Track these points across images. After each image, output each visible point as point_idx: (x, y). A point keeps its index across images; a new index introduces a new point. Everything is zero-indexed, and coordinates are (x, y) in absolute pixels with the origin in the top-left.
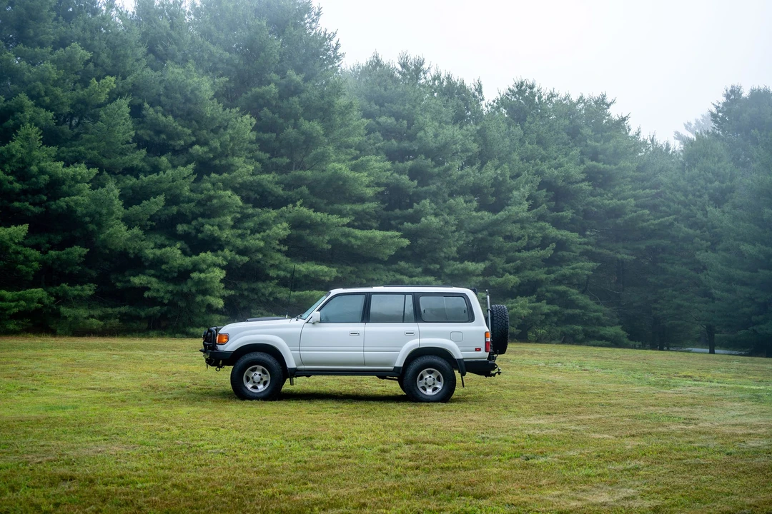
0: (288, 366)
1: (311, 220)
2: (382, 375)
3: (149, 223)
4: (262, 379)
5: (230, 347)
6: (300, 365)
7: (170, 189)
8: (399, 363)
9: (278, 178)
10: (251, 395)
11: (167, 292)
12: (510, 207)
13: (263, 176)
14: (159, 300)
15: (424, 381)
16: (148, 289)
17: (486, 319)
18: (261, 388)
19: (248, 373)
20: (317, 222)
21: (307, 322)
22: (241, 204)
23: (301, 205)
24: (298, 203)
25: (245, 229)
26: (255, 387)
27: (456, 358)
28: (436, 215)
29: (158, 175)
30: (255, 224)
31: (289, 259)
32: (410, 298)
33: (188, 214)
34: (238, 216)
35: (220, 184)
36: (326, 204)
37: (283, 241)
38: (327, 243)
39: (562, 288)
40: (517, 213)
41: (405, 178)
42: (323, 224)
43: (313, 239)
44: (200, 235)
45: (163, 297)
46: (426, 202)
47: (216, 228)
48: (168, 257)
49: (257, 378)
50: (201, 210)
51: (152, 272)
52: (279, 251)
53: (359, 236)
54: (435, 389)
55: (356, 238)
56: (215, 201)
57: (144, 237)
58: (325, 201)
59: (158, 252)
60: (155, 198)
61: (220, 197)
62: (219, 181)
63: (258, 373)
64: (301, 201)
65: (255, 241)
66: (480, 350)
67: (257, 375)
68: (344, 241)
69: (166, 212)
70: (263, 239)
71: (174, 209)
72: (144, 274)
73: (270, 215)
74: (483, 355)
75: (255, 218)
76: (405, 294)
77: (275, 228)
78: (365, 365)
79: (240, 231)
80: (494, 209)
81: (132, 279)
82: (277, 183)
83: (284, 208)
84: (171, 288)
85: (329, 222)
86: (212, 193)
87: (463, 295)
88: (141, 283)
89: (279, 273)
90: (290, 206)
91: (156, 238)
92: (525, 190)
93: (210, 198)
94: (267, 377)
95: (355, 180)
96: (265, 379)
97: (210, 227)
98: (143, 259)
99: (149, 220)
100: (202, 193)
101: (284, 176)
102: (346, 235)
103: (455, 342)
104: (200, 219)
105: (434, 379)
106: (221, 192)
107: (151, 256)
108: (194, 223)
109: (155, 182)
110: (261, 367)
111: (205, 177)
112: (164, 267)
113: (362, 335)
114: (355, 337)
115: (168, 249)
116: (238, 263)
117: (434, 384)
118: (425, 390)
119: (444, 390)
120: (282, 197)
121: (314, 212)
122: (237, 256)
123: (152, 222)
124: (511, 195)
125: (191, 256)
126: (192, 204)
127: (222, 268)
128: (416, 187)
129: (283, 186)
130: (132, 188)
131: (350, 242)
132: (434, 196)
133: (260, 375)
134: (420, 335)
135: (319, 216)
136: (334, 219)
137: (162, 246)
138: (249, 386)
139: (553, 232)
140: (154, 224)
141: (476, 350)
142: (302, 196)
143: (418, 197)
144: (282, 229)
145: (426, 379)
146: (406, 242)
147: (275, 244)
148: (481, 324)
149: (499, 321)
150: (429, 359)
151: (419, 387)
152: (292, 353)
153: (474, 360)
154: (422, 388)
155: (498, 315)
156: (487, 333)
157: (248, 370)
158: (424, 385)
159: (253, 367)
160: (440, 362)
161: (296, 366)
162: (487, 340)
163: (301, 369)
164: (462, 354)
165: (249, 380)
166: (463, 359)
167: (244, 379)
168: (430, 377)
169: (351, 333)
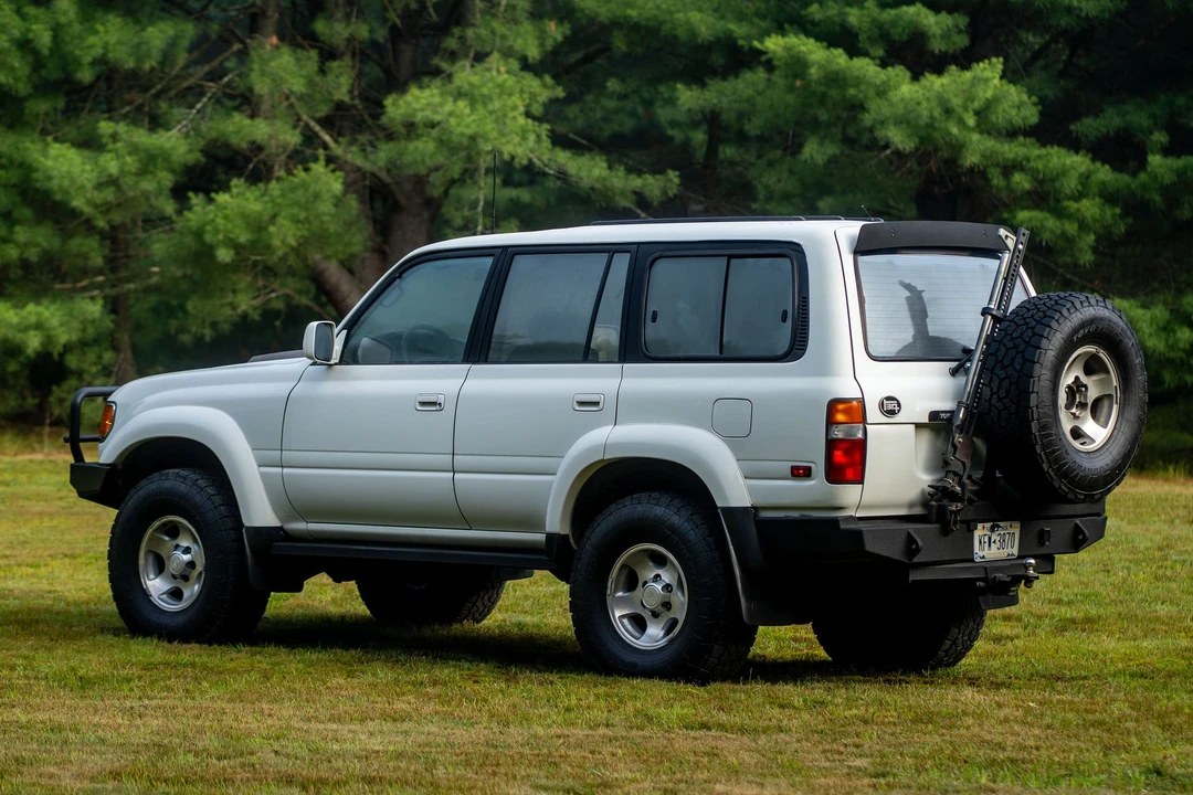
0: (247, 523)
6: (294, 520)
8: (556, 520)
15: (638, 593)
21: (316, 363)
27: (719, 504)
32: (622, 264)
49: (181, 559)
66: (807, 473)
67: (179, 551)
74: (819, 490)
76: (611, 249)
87: (791, 252)
103: (728, 439)
110: (185, 523)
113: (449, 407)
114: (432, 416)
118: (642, 629)
119: (690, 627)
133: (187, 550)
134: (619, 410)
138: (156, 586)
141: (795, 473)
145: (645, 585)
148: (825, 369)
149: (1002, 361)
150: (640, 508)
151: (618, 614)
152: (263, 475)
153: (795, 514)
154: (625, 621)
155: (1007, 335)
156: (841, 407)
157: (150, 531)
158: (639, 611)
159: (164, 520)
160: (675, 519)
161: (281, 521)
162: (838, 433)
163: (298, 530)
164: (751, 490)
165: (160, 567)
166: (756, 509)
167: (142, 561)
168: (657, 578)
169: (421, 403)
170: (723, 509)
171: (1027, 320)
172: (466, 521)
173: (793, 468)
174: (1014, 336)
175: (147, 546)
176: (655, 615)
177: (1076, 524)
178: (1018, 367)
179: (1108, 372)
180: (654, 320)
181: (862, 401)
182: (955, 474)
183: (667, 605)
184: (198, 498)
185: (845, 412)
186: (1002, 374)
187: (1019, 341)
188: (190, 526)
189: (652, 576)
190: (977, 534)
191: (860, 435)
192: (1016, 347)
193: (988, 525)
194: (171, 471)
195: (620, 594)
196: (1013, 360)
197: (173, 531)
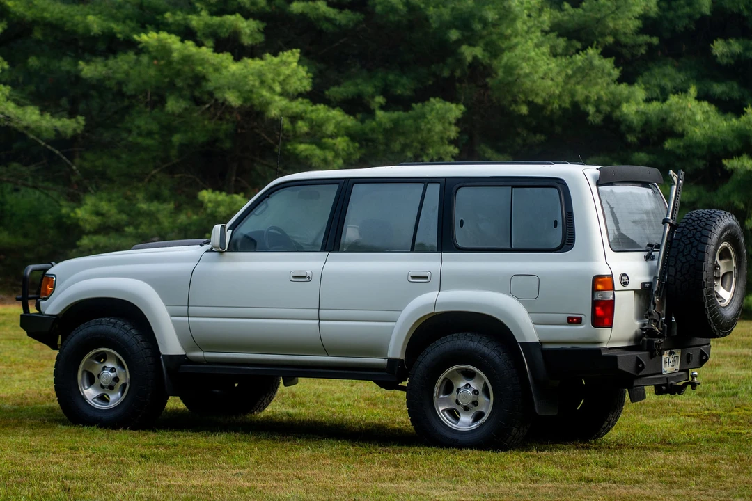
0: (163, 351)
3: (644, 38)
4: (116, 379)
6: (194, 350)
10: (90, 413)
15: (454, 395)
18: (113, 399)
19: (90, 364)
21: (211, 250)
26: (104, 398)
32: (434, 191)
49: (108, 376)
54: (478, 416)
63: (109, 365)
67: (109, 370)
76: (426, 181)
87: (558, 184)
91: (665, 75)
96: (122, 380)
98: (623, 128)
99: (640, 31)
103: (522, 300)
105: (476, 392)
110: (113, 353)
113: (315, 280)
114: (301, 285)
118: (457, 417)
119: (495, 419)
123: (651, 35)
133: (113, 370)
134: (441, 282)
138: (90, 393)
140: (655, 40)
141: (570, 321)
145: (459, 391)
148: (588, 256)
149: (683, 252)
150: (459, 342)
151: (441, 409)
152: (173, 322)
153: (568, 346)
154: (446, 413)
155: (683, 235)
156: (600, 280)
157: (86, 358)
158: (455, 406)
159: (97, 351)
160: (486, 350)
161: (185, 351)
162: (598, 297)
163: (197, 357)
164: (538, 331)
165: (91, 381)
166: (541, 343)
167: (79, 377)
168: (467, 386)
169: (295, 277)
170: (521, 343)
171: (695, 227)
172: (326, 351)
173: (569, 318)
174: (689, 236)
175: (84, 366)
176: (466, 409)
177: (702, 351)
178: (694, 256)
179: (731, 258)
180: (462, 225)
181: (611, 277)
182: (655, 321)
183: (475, 403)
184: (126, 337)
185: (601, 283)
186: (684, 260)
187: (692, 240)
188: (118, 355)
189: (464, 385)
190: (664, 357)
191: (611, 298)
192: (691, 243)
193: (668, 352)
194: (104, 319)
195: (441, 396)
196: (690, 252)
197: (102, 357)
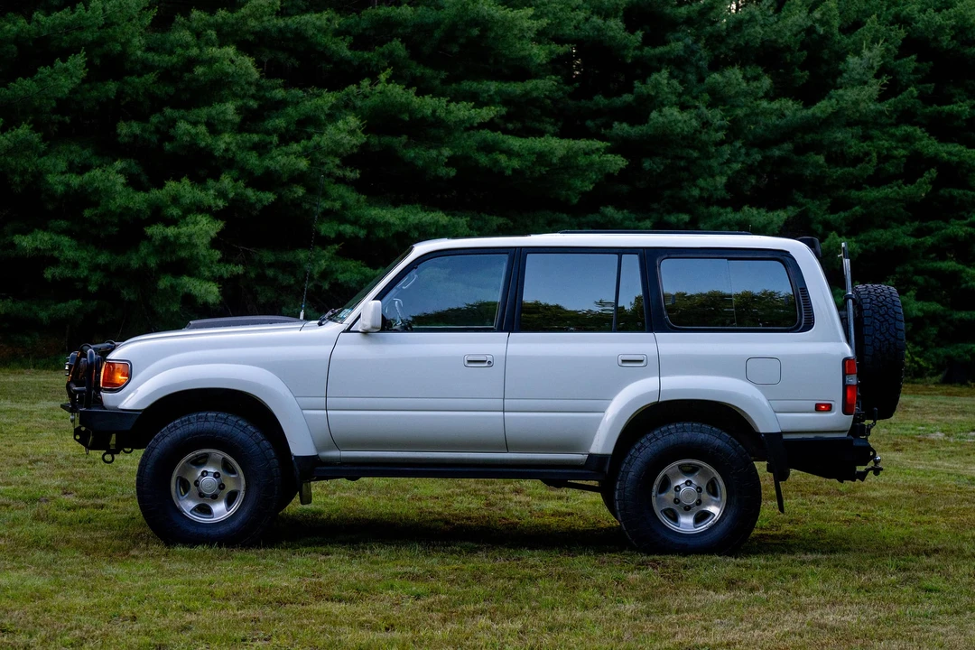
0: (294, 451)
1: (411, 112)
2: (557, 475)
3: (56, 117)
4: (222, 487)
5: (134, 397)
6: (329, 448)
7: (99, 43)
8: (602, 441)
9: (338, 21)
10: (192, 529)
11: (95, 268)
12: (841, 92)
13: (307, 17)
14: (79, 285)
15: (671, 494)
16: (54, 262)
17: (844, 320)
18: (220, 510)
19: (185, 470)
20: (424, 119)
21: (348, 331)
22: (255, 74)
23: (388, 81)
24: (383, 77)
25: (268, 133)
26: (204, 510)
27: (762, 430)
28: (683, 107)
29: (73, 12)
30: (289, 124)
31: (363, 197)
32: (632, 263)
33: (141, 99)
34: (253, 104)
35: (212, 34)
36: (444, 82)
37: (349, 160)
38: (447, 165)
39: (949, 265)
40: (856, 103)
41: (615, 26)
42: (437, 122)
43: (416, 154)
44: (168, 146)
45: (86, 280)
46: (662, 77)
47: (202, 129)
48: (97, 191)
49: (208, 482)
50: (171, 90)
51: (63, 224)
52: (341, 180)
53: (516, 149)
54: (702, 517)
55: (509, 153)
56: (199, 70)
57: (43, 147)
58: (443, 74)
59: (75, 180)
60: (64, 61)
61: (211, 61)
62: (210, 26)
63: (211, 470)
64: (389, 71)
65: (289, 159)
66: (829, 408)
67: (207, 477)
68: (483, 159)
69: (95, 93)
70: (306, 153)
71: (112, 87)
72: (45, 229)
73: (320, 102)
74: (837, 420)
75: (290, 110)
76: (620, 251)
77: (330, 129)
78: (507, 447)
79: (256, 138)
80: (808, 95)
81: (17, 239)
82: (338, 33)
83: (353, 88)
84: (103, 258)
85: (452, 118)
86: (194, 51)
87: (783, 257)
88: (37, 249)
89: (342, 228)
90: (366, 83)
91: (71, 152)
92: (873, 55)
93: (191, 63)
94: (237, 480)
95: (508, 26)
96: (230, 487)
97: (189, 127)
99: (54, 111)
100: (171, 53)
101: (353, 19)
102: (488, 148)
103: (759, 385)
104: (168, 111)
105: (699, 489)
106: (214, 51)
107: (60, 188)
108: (155, 119)
109: (68, 28)
110: (219, 455)
111: (179, 19)
112: (87, 213)
113: (498, 367)
114: (480, 371)
115: (97, 172)
116: (252, 206)
117: (699, 502)
118: (675, 519)
119: (727, 520)
120: (348, 62)
121: (417, 94)
122: (250, 192)
123: (63, 115)
124: (841, 66)
125: (147, 190)
126: (150, 77)
127: (216, 215)
128: (640, 48)
129: (349, 39)
130: (18, 40)
131: (496, 162)
132: (679, 64)
133: (216, 475)
134: (660, 366)
135: (428, 105)
136: (463, 111)
137: (83, 168)
138: (188, 505)
139: (930, 145)
140: (67, 119)
141: (818, 408)
142: (392, 60)
143: (644, 68)
144: (346, 132)
145: (678, 488)
146: (618, 162)
147: (332, 163)
150: (686, 435)
151: (659, 509)
152: (306, 417)
153: (812, 436)
154: (664, 515)
157: (183, 461)
158: (673, 506)
159: (198, 453)
160: (718, 442)
161: (318, 449)
162: (849, 381)
163: (330, 457)
164: (778, 420)
165: (186, 490)
167: (173, 486)
168: (688, 483)
169: (469, 362)
170: (763, 434)
173: (817, 405)
175: (178, 472)
176: (688, 509)
183: (697, 502)
184: (240, 435)
189: (684, 482)
194: (209, 414)
195: (659, 496)
